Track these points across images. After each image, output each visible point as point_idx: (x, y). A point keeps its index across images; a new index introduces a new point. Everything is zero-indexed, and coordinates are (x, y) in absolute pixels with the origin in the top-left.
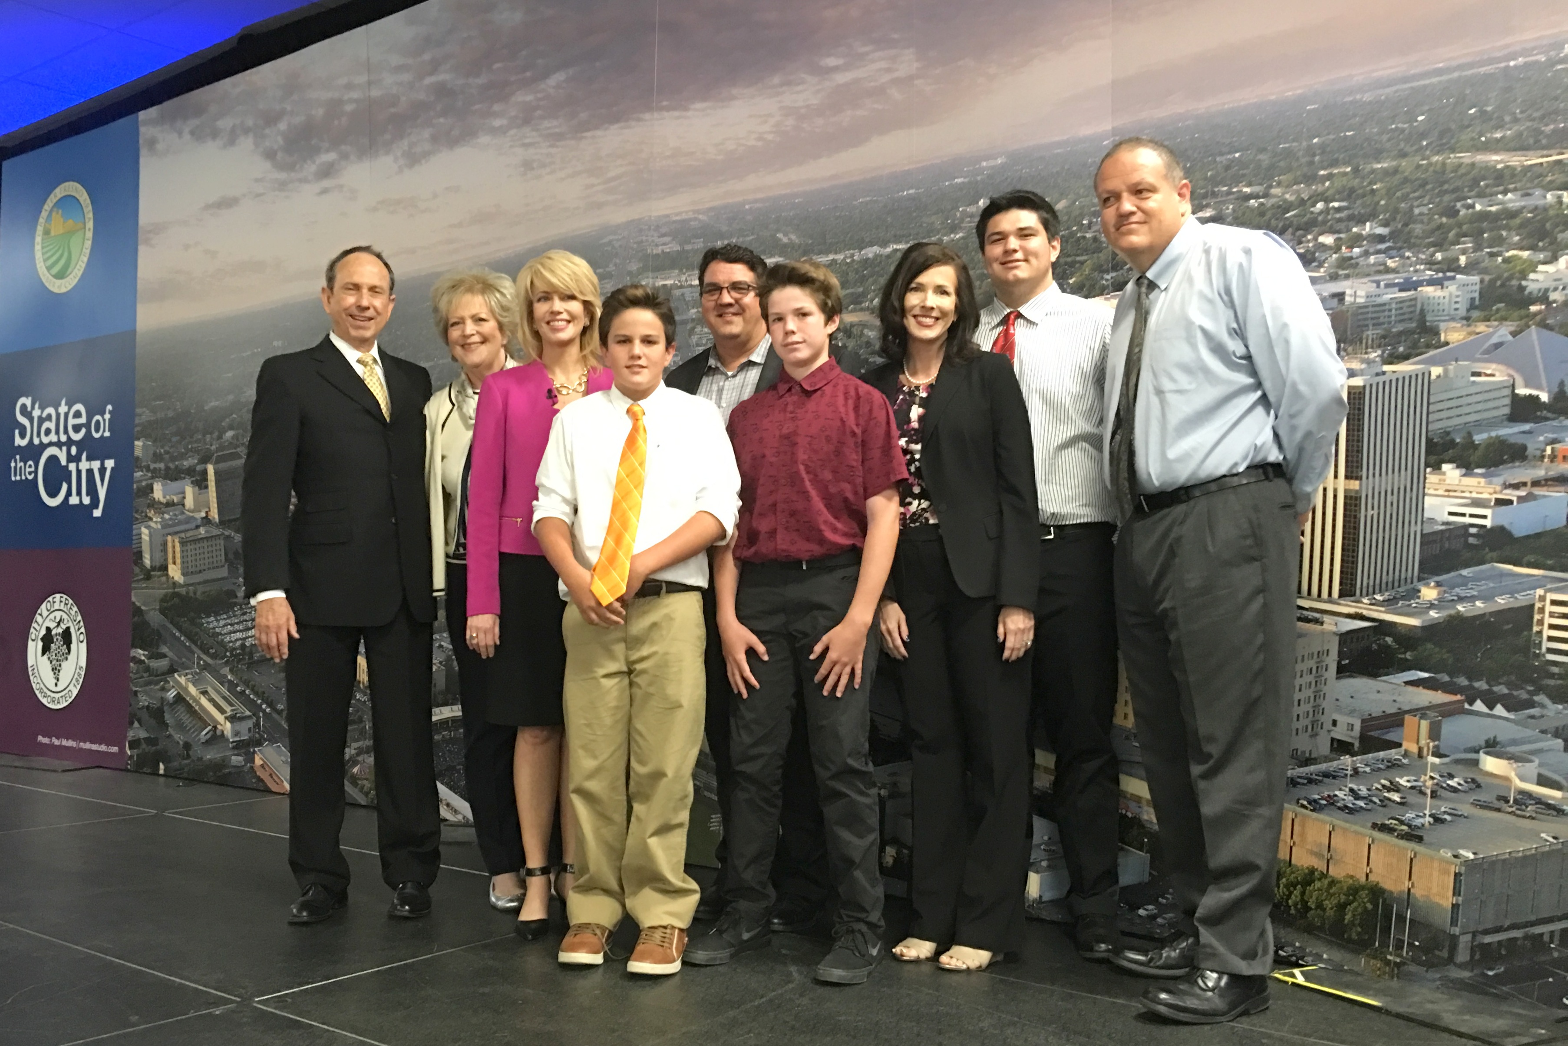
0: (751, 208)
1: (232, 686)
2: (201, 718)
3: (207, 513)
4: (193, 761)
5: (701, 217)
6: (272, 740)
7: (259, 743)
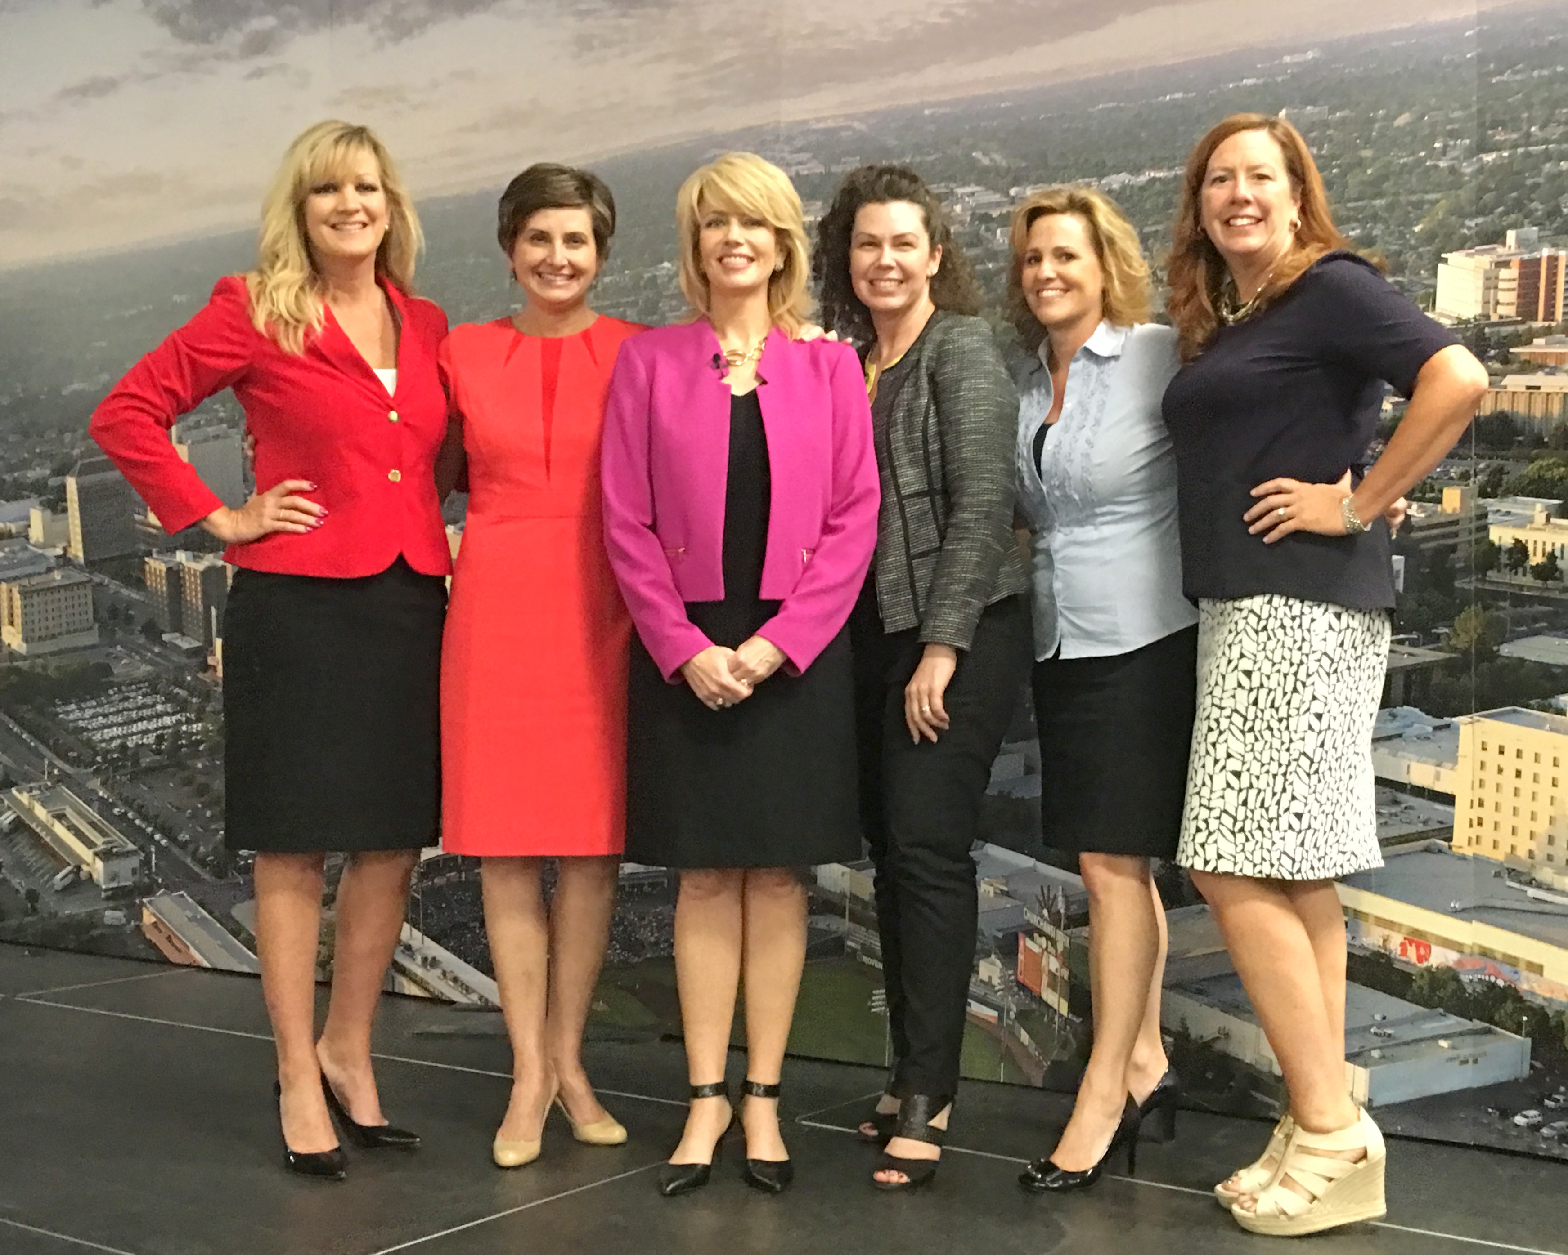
0: (932, 115)
1: (105, 807)
2: (54, 855)
3: (65, 549)
4: (43, 919)
5: (856, 124)
6: (170, 888)
7: (148, 890)
